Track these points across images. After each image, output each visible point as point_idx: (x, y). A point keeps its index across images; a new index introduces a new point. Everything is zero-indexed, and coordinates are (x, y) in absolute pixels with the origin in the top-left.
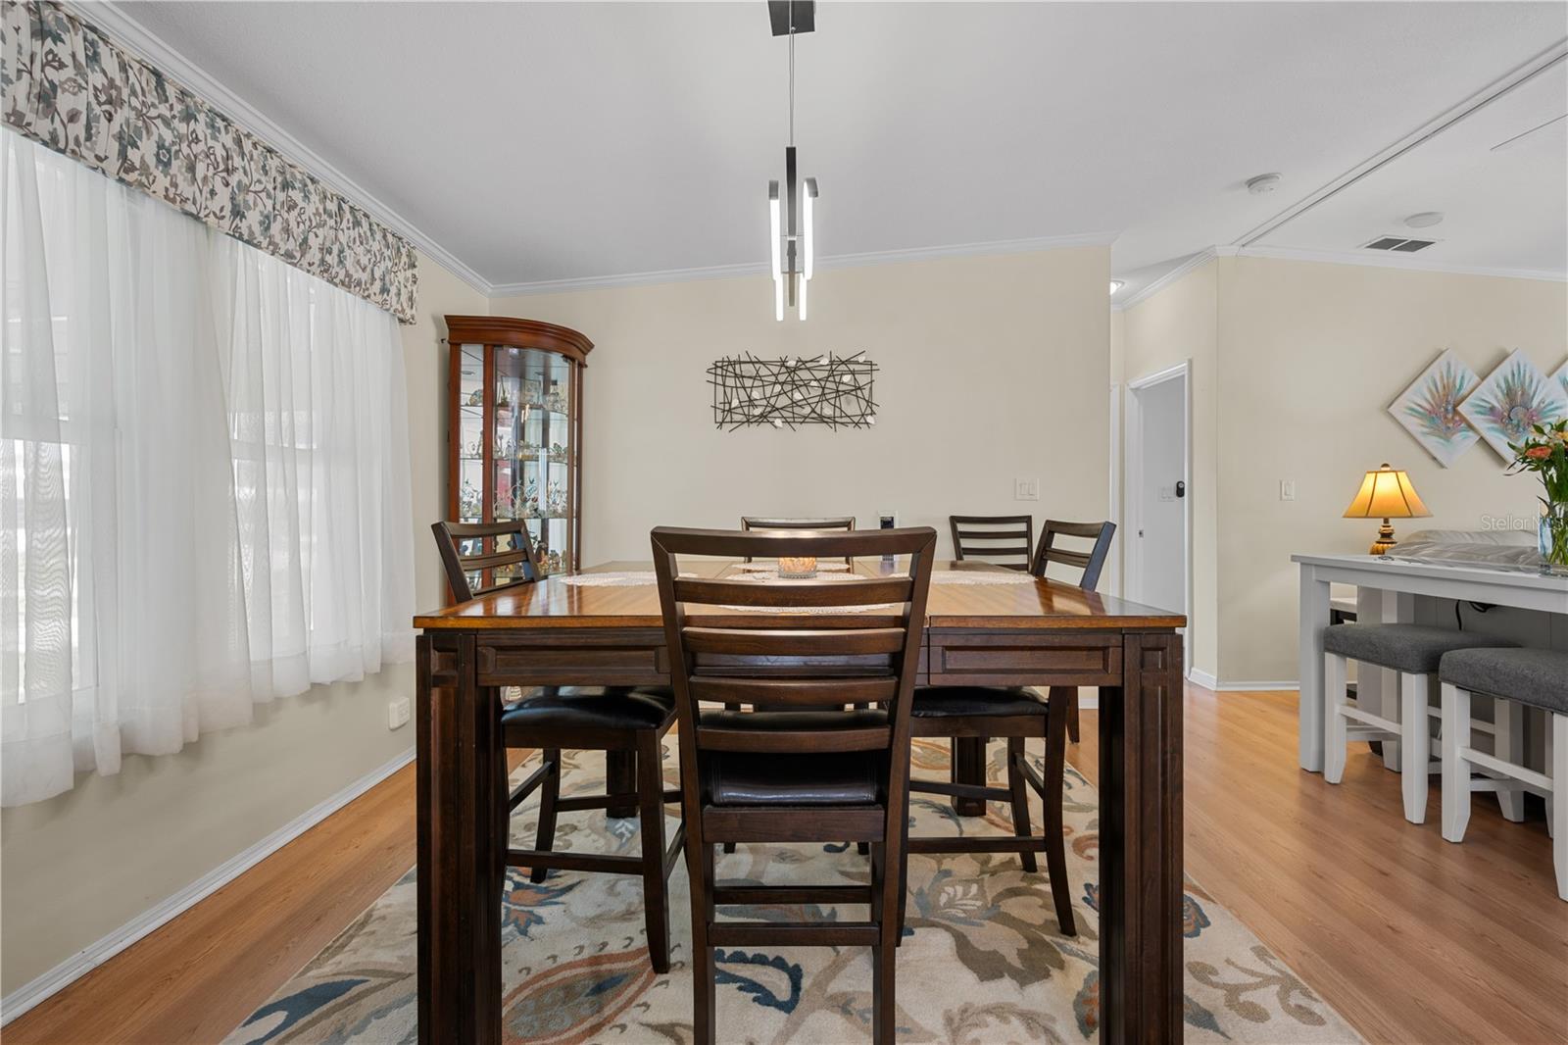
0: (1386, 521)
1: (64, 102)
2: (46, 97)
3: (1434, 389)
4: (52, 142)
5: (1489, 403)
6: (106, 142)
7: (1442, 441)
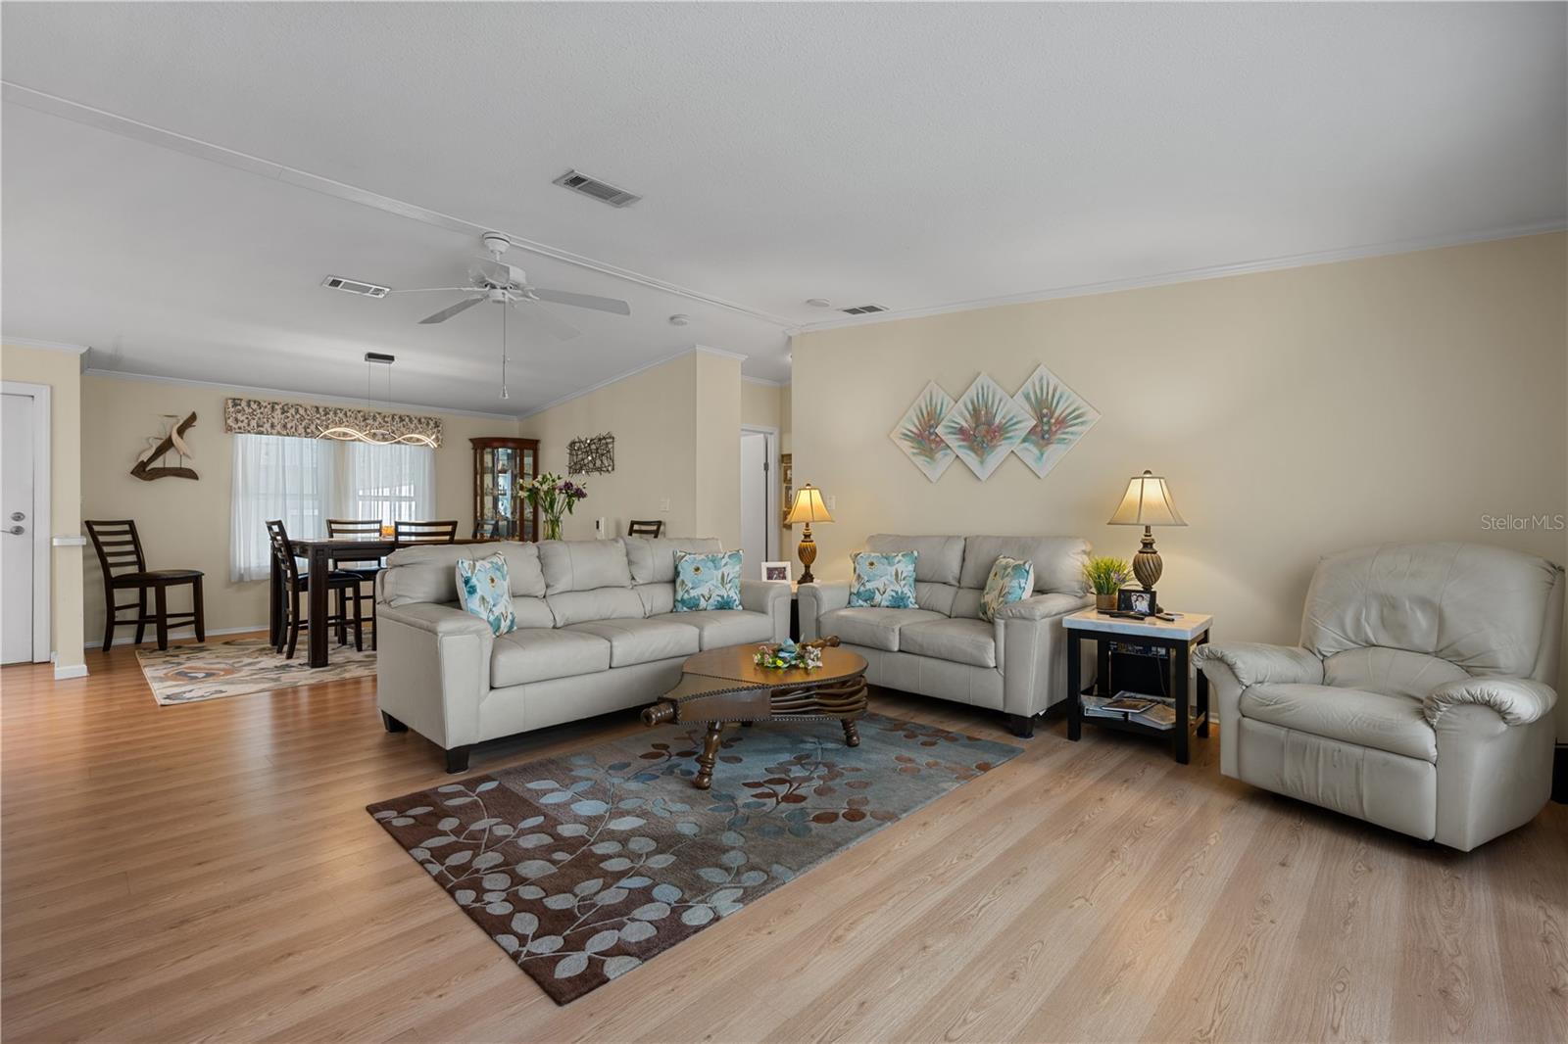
0: (807, 525)
1: (289, 426)
2: (285, 426)
3: (920, 416)
4: (288, 435)
5: (959, 424)
6: (301, 429)
7: (928, 460)
